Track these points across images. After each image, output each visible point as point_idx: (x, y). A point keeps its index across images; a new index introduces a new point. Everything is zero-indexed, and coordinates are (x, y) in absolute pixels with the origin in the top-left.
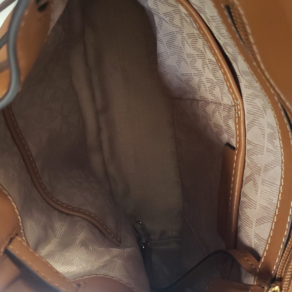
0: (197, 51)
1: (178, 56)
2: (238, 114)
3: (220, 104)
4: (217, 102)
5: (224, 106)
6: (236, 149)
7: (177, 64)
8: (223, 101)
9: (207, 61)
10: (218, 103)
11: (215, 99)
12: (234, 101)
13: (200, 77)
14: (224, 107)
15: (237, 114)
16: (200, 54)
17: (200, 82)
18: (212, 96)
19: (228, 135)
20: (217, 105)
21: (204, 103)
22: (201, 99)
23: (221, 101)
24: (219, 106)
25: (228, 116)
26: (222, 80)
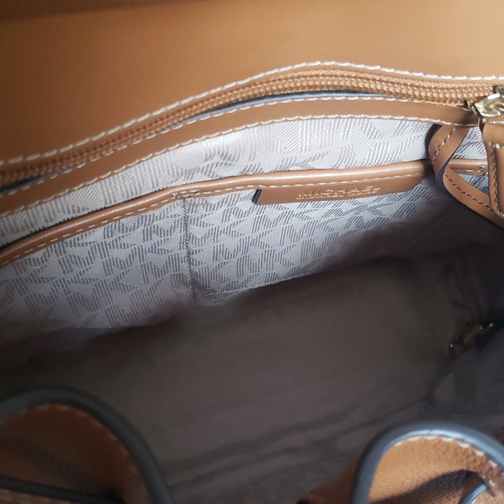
0: (94, 257)
1: (111, 290)
2: (196, 193)
3: (186, 218)
4: (183, 222)
5: (188, 212)
6: (258, 189)
7: (126, 291)
8: (179, 215)
9: (108, 241)
10: (185, 221)
11: (178, 226)
12: (174, 200)
13: (144, 252)
14: (190, 212)
15: (196, 195)
16: (98, 252)
17: (154, 251)
18: (174, 230)
19: (236, 202)
20: (189, 222)
21: (190, 241)
22: (185, 247)
23: (180, 217)
24: (190, 219)
25: (204, 205)
26: (138, 219)
